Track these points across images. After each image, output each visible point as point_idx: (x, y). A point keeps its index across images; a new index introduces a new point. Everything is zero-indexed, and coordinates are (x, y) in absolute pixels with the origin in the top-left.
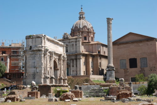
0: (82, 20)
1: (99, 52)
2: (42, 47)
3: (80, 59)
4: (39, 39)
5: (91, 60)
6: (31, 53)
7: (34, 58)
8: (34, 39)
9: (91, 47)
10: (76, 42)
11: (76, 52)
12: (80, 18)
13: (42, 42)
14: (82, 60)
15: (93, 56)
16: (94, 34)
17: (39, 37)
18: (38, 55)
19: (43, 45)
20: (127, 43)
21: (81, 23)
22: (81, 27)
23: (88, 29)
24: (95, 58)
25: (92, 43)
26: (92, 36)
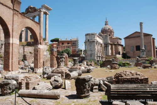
0: (107, 26)
1: (118, 42)
2: (95, 40)
3: (109, 46)
4: (93, 35)
5: (114, 47)
6: (89, 43)
7: (91, 46)
8: (90, 36)
9: (113, 40)
10: (106, 37)
11: (106, 42)
12: (106, 24)
13: (95, 37)
14: (110, 47)
15: (115, 45)
16: (114, 32)
17: (93, 34)
18: (93, 44)
19: (95, 39)
20: (134, 37)
21: (107, 27)
22: (107, 29)
23: (111, 30)
24: (116, 46)
25: (113, 38)
26: (113, 34)
